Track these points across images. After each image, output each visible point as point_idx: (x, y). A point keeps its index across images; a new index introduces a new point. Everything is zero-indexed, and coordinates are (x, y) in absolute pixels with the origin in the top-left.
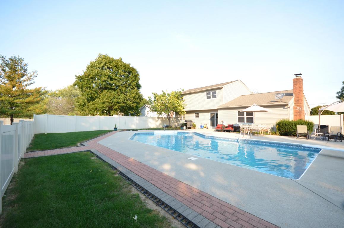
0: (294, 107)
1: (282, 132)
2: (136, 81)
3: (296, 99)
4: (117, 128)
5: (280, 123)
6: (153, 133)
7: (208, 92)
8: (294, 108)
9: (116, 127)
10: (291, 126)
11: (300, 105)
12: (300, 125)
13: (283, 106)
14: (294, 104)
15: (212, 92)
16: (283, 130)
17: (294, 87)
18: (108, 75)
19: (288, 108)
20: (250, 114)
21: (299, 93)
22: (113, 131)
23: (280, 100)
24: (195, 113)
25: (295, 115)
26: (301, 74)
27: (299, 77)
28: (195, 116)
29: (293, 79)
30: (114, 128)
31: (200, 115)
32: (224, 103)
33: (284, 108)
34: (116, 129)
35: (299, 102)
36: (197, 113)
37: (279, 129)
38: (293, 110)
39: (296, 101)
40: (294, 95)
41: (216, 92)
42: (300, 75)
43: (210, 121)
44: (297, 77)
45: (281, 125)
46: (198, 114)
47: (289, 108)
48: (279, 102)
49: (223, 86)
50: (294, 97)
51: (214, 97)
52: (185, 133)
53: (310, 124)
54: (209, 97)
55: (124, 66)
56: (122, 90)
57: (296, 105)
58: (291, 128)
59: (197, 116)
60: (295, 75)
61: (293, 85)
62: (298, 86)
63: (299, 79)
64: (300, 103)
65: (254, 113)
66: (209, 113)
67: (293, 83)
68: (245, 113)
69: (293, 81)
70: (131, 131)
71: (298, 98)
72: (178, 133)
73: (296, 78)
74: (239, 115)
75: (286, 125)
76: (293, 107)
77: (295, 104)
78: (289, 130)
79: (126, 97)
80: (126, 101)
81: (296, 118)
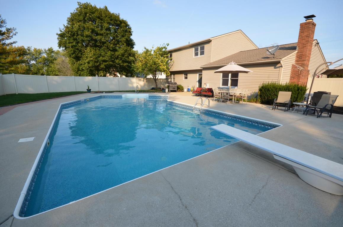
0: (293, 65)
1: (264, 100)
3: (299, 54)
4: (90, 90)
5: (263, 87)
6: (121, 96)
7: (196, 47)
8: (292, 68)
9: (89, 88)
10: (274, 92)
11: (302, 62)
12: (286, 91)
13: (275, 64)
14: (294, 62)
15: (200, 48)
16: (264, 97)
17: (299, 36)
18: (91, 29)
19: (280, 67)
20: (235, 74)
21: (304, 46)
22: (85, 92)
23: (272, 56)
24: (184, 74)
25: (292, 77)
26: (313, 16)
27: (311, 20)
28: (184, 78)
29: (301, 24)
30: (87, 90)
31: (189, 76)
32: (212, 62)
33: (275, 68)
34: (89, 91)
35: (302, 59)
36: (186, 73)
37: (261, 96)
38: (291, 71)
39: (298, 58)
40: (297, 49)
41: (204, 47)
42: (313, 18)
43: (198, 83)
44: (307, 21)
45: (263, 90)
46: (187, 75)
47: (282, 67)
48: (271, 59)
49: (211, 39)
50: (297, 51)
51: (202, 53)
52: (155, 96)
53: (301, 90)
54: (196, 54)
55: (109, 18)
56: (109, 47)
57: (298, 63)
58: (274, 94)
59: (186, 78)
60: (305, 17)
61: (299, 34)
62: (305, 34)
63: (309, 23)
64: (303, 61)
65: (240, 74)
66: (197, 73)
67: (300, 29)
68: (230, 75)
69: (300, 27)
70: (104, 93)
71: (301, 53)
72: (149, 96)
73: (305, 21)
74: (223, 77)
75: (268, 90)
76: (291, 65)
77: (296, 61)
78: (272, 98)
79: (113, 55)
80: (115, 59)
81: (292, 81)
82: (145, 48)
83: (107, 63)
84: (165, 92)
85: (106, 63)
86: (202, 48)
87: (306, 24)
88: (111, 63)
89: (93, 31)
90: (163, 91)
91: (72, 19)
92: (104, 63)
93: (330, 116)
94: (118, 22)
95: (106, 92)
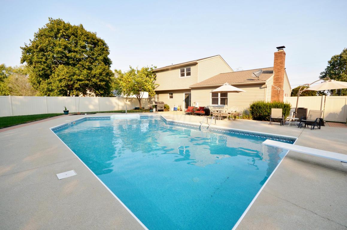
0: (272, 86)
1: (256, 116)
2: (104, 55)
3: (275, 77)
4: (68, 111)
5: (254, 105)
6: (109, 117)
7: (182, 69)
8: (272, 88)
9: (66, 109)
10: (265, 109)
11: (279, 84)
12: (275, 108)
13: (260, 85)
14: (273, 84)
15: (186, 69)
16: (256, 113)
17: (274, 63)
18: (64, 45)
19: (264, 88)
20: (224, 94)
21: (279, 70)
22: (61, 114)
23: (257, 78)
24: (169, 94)
25: (273, 96)
26: (284, 47)
27: (282, 50)
28: (169, 97)
29: (275, 53)
30: (64, 111)
31: (174, 95)
32: (198, 82)
33: (261, 88)
34: (66, 112)
35: (279, 81)
36: (171, 92)
37: (252, 113)
38: (271, 91)
39: (275, 80)
40: (274, 73)
41: (190, 68)
42: (283, 49)
43: (184, 102)
44: (279, 51)
45: (255, 108)
46: (172, 94)
47: (266, 87)
48: (256, 81)
49: (197, 62)
50: (274, 75)
51: (189, 74)
52: (147, 116)
53: (287, 107)
54: (183, 75)
55: (86, 36)
56: (84, 65)
57: (275, 84)
58: (265, 111)
59: (171, 97)
60: (277, 48)
61: (274, 61)
62: (279, 61)
63: (281, 53)
64: (280, 82)
65: (229, 94)
66: (183, 93)
67: (275, 57)
68: (219, 94)
69: (275, 56)
70: (86, 114)
71: (277, 76)
72: (141, 116)
73: (278, 51)
74: (212, 96)
75: (260, 107)
76: (271, 86)
77: (274, 83)
78: (263, 114)
79: (89, 73)
80: (91, 78)
81: (273, 99)
82: (131, 68)
83: (83, 82)
84: (153, 112)
85: (81, 83)
86: (189, 70)
87: (279, 53)
88: (87, 82)
89: (66, 48)
90: (151, 110)
91: (41, 35)
92: (79, 82)
93: (320, 128)
94: (96, 41)
95: (88, 113)
